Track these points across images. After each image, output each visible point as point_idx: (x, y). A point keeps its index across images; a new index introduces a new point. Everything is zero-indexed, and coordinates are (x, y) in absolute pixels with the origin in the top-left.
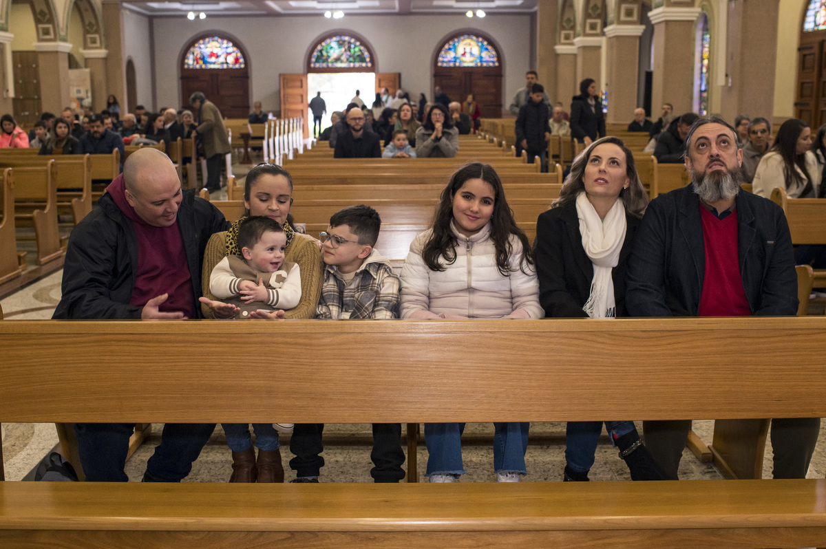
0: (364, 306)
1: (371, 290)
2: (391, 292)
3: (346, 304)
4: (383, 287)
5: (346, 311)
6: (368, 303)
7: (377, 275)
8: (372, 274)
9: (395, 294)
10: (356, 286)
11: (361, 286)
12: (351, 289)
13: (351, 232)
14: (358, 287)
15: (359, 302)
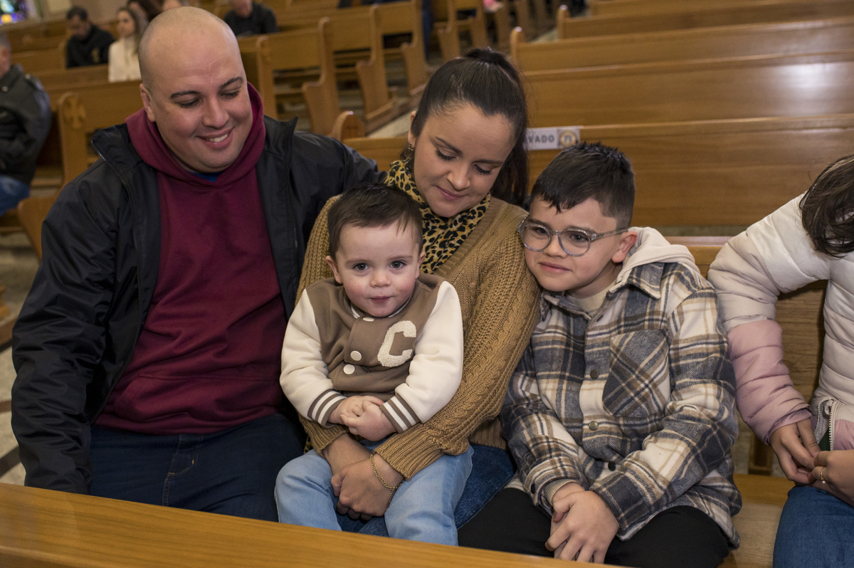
0: (637, 367)
1: (651, 327)
2: (702, 332)
3: (592, 362)
4: (682, 322)
5: (594, 377)
6: (646, 361)
7: (660, 290)
8: (647, 289)
9: (714, 337)
10: (614, 319)
11: (626, 319)
12: (602, 328)
13: (604, 214)
14: (619, 321)
15: (623, 355)
